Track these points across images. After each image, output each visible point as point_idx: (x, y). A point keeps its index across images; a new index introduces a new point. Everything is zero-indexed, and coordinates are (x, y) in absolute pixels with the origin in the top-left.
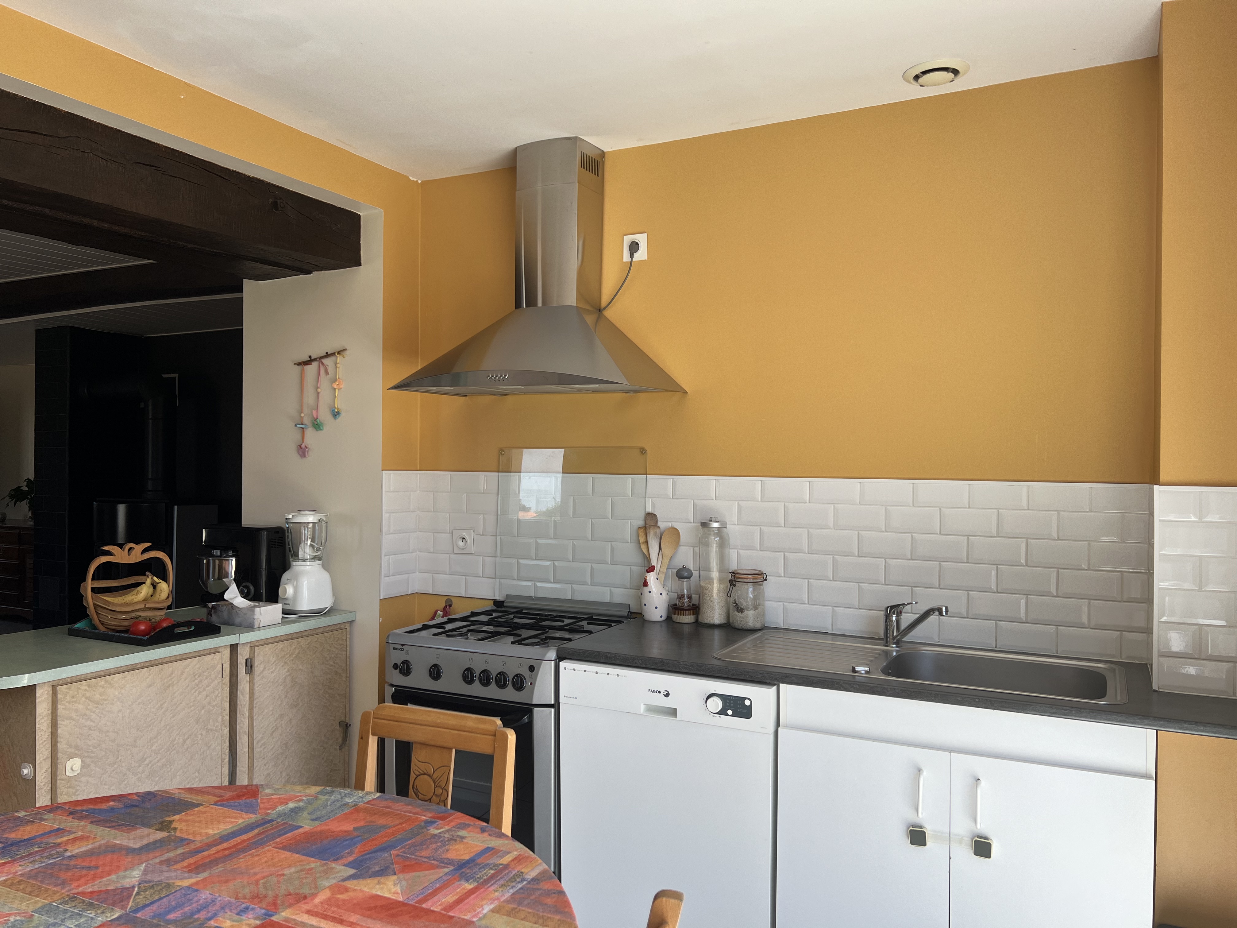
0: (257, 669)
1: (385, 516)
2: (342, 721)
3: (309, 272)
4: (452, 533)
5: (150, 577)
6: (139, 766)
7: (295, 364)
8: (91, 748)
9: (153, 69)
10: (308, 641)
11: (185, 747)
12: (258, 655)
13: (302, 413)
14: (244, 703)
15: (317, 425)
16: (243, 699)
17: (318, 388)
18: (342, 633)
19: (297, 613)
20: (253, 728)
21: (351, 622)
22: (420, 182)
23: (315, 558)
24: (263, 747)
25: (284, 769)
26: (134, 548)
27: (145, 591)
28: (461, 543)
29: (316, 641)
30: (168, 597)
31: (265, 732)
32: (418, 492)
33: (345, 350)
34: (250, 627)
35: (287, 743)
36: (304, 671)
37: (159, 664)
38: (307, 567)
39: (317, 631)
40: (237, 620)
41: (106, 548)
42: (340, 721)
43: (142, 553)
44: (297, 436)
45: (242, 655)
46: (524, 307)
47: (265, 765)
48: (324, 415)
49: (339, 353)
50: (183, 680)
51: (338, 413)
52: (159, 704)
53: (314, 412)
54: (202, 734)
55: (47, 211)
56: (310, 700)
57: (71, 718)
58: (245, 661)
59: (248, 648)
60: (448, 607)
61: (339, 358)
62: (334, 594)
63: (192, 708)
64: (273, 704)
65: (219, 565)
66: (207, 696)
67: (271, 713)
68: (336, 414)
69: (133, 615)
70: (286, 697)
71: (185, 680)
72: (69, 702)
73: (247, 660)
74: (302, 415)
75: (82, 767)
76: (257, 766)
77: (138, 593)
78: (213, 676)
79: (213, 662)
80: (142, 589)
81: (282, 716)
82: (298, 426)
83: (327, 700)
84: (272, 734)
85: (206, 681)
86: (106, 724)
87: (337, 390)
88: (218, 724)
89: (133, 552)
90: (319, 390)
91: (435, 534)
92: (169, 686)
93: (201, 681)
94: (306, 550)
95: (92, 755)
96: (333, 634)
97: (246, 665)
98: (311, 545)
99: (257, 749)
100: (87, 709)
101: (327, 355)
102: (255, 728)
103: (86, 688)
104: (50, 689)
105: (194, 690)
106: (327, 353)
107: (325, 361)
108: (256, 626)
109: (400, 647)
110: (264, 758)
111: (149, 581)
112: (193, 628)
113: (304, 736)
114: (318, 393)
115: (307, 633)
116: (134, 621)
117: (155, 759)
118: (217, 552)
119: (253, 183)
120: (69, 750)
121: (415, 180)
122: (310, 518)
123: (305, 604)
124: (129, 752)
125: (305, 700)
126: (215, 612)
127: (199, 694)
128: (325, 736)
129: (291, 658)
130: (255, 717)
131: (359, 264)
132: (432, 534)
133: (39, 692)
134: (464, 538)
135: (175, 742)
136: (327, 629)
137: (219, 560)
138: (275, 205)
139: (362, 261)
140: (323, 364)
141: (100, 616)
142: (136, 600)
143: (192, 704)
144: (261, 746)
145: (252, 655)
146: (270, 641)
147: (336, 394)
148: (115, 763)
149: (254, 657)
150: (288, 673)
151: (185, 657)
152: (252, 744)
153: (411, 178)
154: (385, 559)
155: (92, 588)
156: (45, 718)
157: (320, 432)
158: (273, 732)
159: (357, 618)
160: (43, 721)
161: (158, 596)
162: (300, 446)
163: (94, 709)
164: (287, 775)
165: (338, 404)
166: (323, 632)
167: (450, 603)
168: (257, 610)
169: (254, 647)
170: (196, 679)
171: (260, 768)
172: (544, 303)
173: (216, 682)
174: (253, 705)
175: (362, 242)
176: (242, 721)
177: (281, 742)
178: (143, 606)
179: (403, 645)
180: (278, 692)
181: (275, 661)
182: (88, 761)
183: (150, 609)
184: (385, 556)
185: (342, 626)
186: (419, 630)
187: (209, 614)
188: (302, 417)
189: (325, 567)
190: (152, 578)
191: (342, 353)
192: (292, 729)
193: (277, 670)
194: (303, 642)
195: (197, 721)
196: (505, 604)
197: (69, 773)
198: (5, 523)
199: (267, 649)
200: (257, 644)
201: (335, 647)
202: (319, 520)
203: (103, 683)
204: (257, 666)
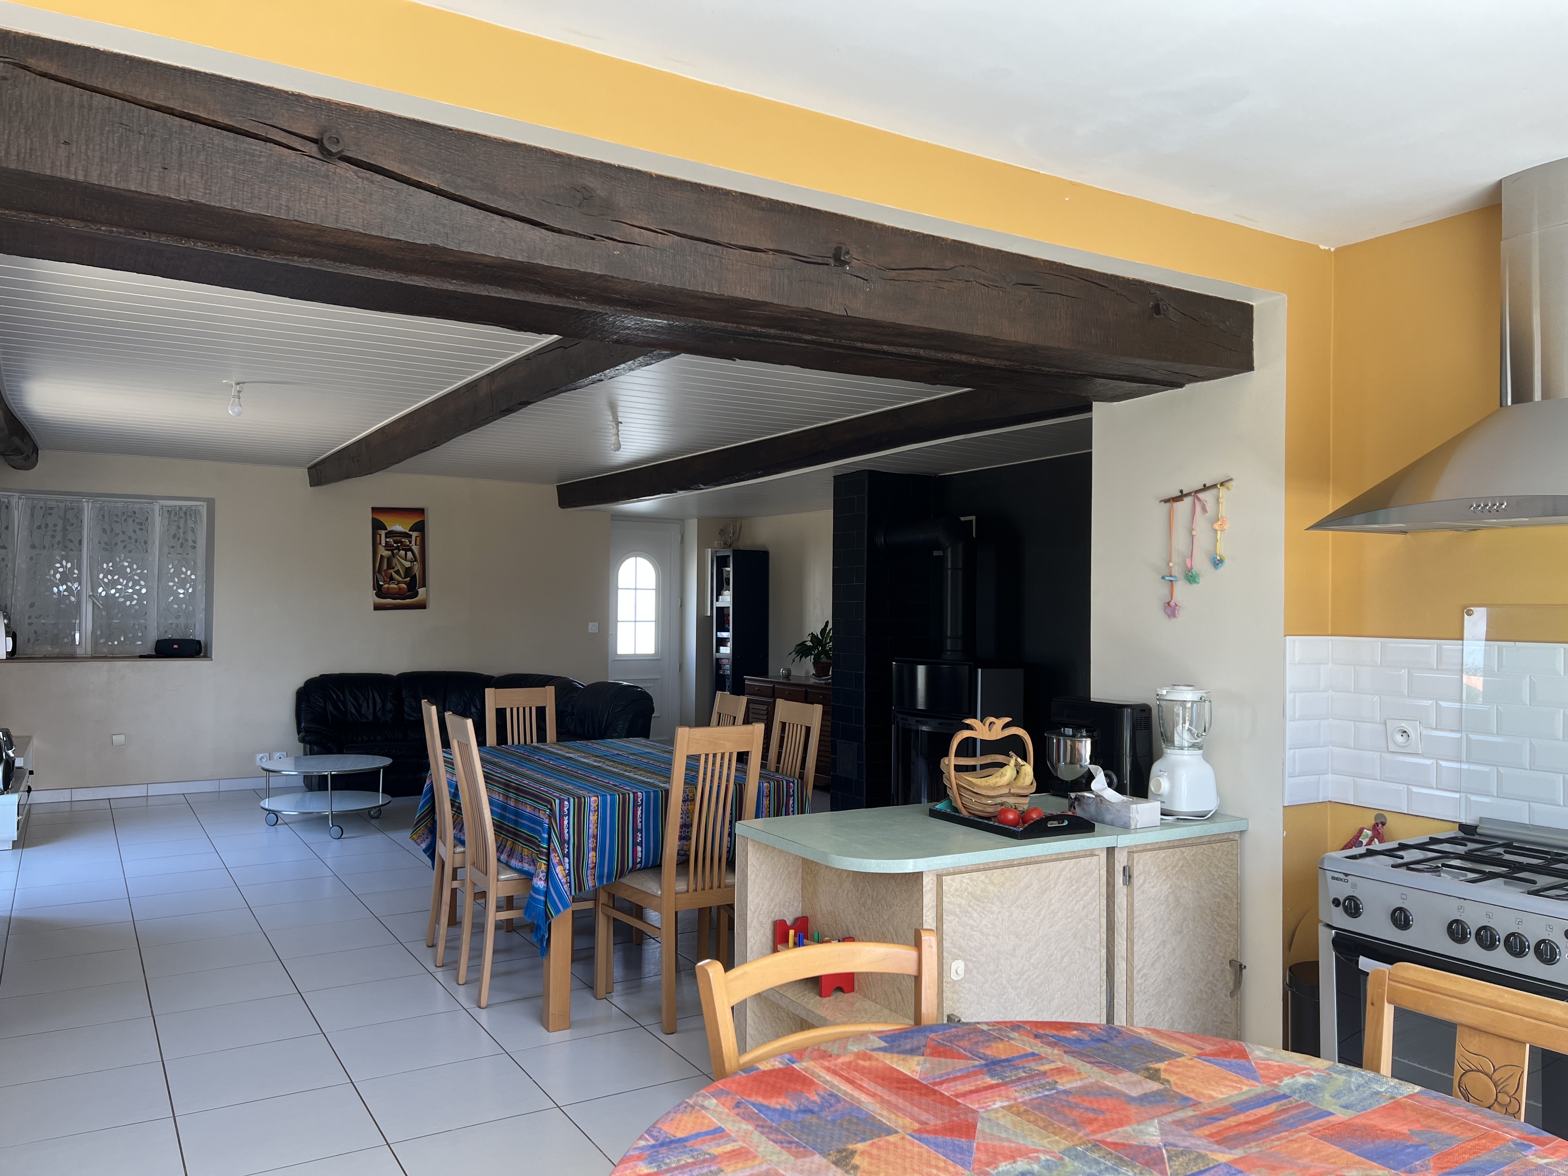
0: (1137, 881)
1: (1289, 697)
2: (1233, 960)
3: (1181, 386)
4: (1385, 724)
5: (1014, 758)
6: (1019, 980)
7: (1160, 501)
8: (973, 951)
9: (1038, 173)
10: (1193, 852)
11: (1064, 965)
12: (1137, 864)
13: (1170, 561)
14: (1122, 921)
15: (1191, 577)
16: (1121, 916)
17: (1193, 530)
18: (1232, 845)
19: (1175, 814)
20: (1133, 954)
21: (1241, 832)
22: (1332, 249)
23: (1193, 746)
24: (1144, 979)
25: (1167, 1010)
26: (994, 723)
27: (1009, 772)
28: (1400, 739)
29: (1203, 853)
30: (1032, 784)
31: (1146, 959)
32: (1330, 664)
33: (1231, 480)
34: (1125, 827)
35: (1170, 978)
36: (1189, 890)
37: (1036, 863)
38: (1185, 757)
39: (1202, 840)
40: (1108, 817)
41: (968, 721)
42: (1231, 959)
43: (1002, 729)
44: (1165, 591)
45: (1119, 862)
46: (1509, 403)
47: (1146, 1001)
48: (1201, 563)
49: (1222, 484)
50: (1060, 884)
51: (1221, 561)
52: (1037, 910)
53: (1188, 561)
54: (1079, 953)
55: (922, 352)
56: (1196, 927)
57: (955, 914)
58: (1122, 869)
59: (1125, 854)
60: (1380, 826)
61: (1222, 491)
62: (1219, 794)
63: (1070, 920)
64: (1155, 926)
65: (1071, 746)
66: (1084, 907)
67: (1152, 938)
68: (1217, 563)
69: (999, 800)
70: (1169, 919)
71: (1062, 885)
72: (953, 895)
73: (1124, 868)
74: (1171, 564)
75: (966, 972)
76: (1137, 1001)
77: (1002, 775)
78: (1090, 884)
79: (1090, 867)
80: (1006, 771)
81: (1164, 943)
82: (1166, 578)
83: (1215, 929)
84: (1153, 965)
85: (1083, 889)
86: (986, 926)
87: (1219, 532)
88: (1096, 942)
89: (994, 727)
90: (1194, 533)
91: (1357, 723)
92: (1046, 890)
93: (1078, 888)
94: (1182, 735)
95: (974, 959)
96: (1222, 845)
97: (1124, 875)
98: (1189, 730)
99: (1138, 981)
100: (969, 906)
101: (1205, 488)
102: (1135, 954)
103: (969, 881)
104: (935, 878)
105: (1071, 898)
106: (1205, 485)
107: (1200, 495)
108: (1133, 827)
109: (1342, 876)
110: (1145, 993)
111: (1012, 762)
112: (1066, 823)
113: (1190, 972)
114: (1193, 536)
115: (1190, 842)
116: (999, 808)
117: (1033, 974)
118: (1069, 731)
119: (1132, 286)
120: (953, 950)
121: (1327, 248)
122: (1188, 695)
123: (1184, 805)
124: (1008, 962)
125: (1191, 926)
126: (1079, 805)
127: (1076, 903)
128: (1213, 976)
129: (1174, 872)
130: (1135, 941)
131: (1251, 368)
132: (1353, 723)
133: (926, 880)
134: (1405, 732)
135: (1053, 958)
136: (1214, 839)
137: (1071, 740)
138: (1157, 309)
139: (1256, 364)
140: (1199, 499)
141: (964, 798)
142: (1000, 784)
143: (1069, 915)
144: (1142, 978)
145: (1130, 863)
146: (1149, 847)
147: (1218, 537)
148: (995, 972)
149: (1133, 865)
150: (1170, 890)
151: (1060, 857)
152: (1132, 973)
153: (1322, 247)
154: (1289, 753)
155: (955, 765)
156: (931, 910)
157: (1195, 585)
158: (1154, 962)
159: (1250, 827)
160: (929, 913)
161: (1022, 780)
162: (1168, 603)
163: (975, 907)
164: (1171, 1018)
165: (1221, 550)
166: (1209, 842)
167: (1383, 820)
168: (1134, 806)
169: (1132, 852)
170: (1073, 885)
171: (1141, 1004)
172: (1545, 395)
173: (1093, 891)
174: (1132, 924)
175: (1255, 339)
176: (1119, 942)
177: (1164, 976)
178: (1007, 791)
179: (1346, 875)
180: (1160, 912)
181: (1156, 873)
182: (970, 965)
183: (1014, 795)
184: (1290, 749)
185: (1231, 837)
186: (1362, 856)
187: (1072, 806)
188: (1171, 567)
189: (1206, 758)
190: (1016, 760)
191: (1228, 484)
192: (1176, 961)
193: (1159, 884)
194: (1188, 852)
195: (1075, 936)
196: (1478, 830)
197: (954, 977)
198: (790, 680)
199: (1147, 857)
200: (1135, 849)
201: (1223, 863)
202: (1201, 699)
203: (983, 877)
204: (1137, 877)
